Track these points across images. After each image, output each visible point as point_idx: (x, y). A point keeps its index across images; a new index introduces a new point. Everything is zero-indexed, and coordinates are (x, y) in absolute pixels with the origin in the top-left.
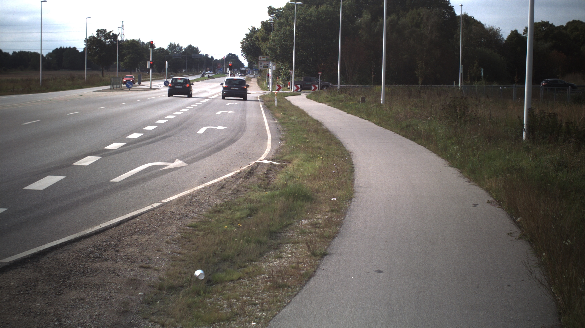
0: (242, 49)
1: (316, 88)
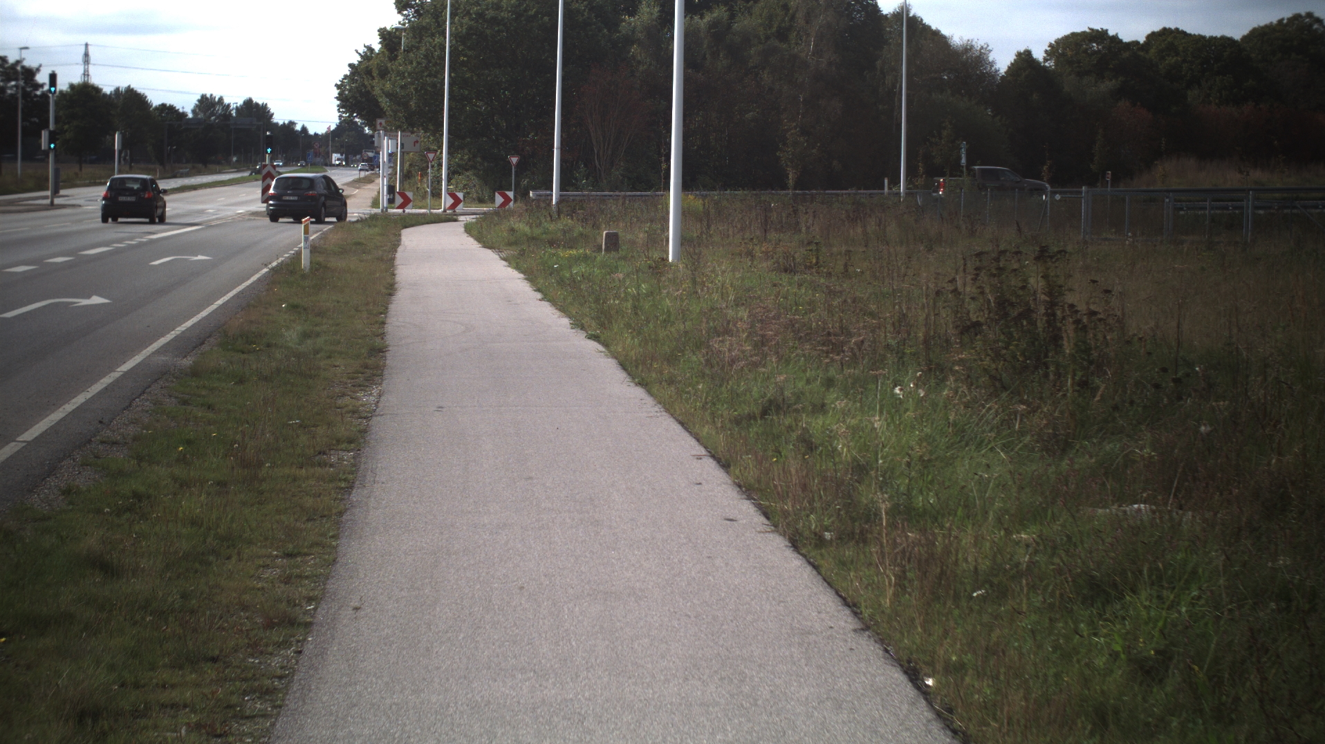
0: (338, 102)
1: (507, 200)
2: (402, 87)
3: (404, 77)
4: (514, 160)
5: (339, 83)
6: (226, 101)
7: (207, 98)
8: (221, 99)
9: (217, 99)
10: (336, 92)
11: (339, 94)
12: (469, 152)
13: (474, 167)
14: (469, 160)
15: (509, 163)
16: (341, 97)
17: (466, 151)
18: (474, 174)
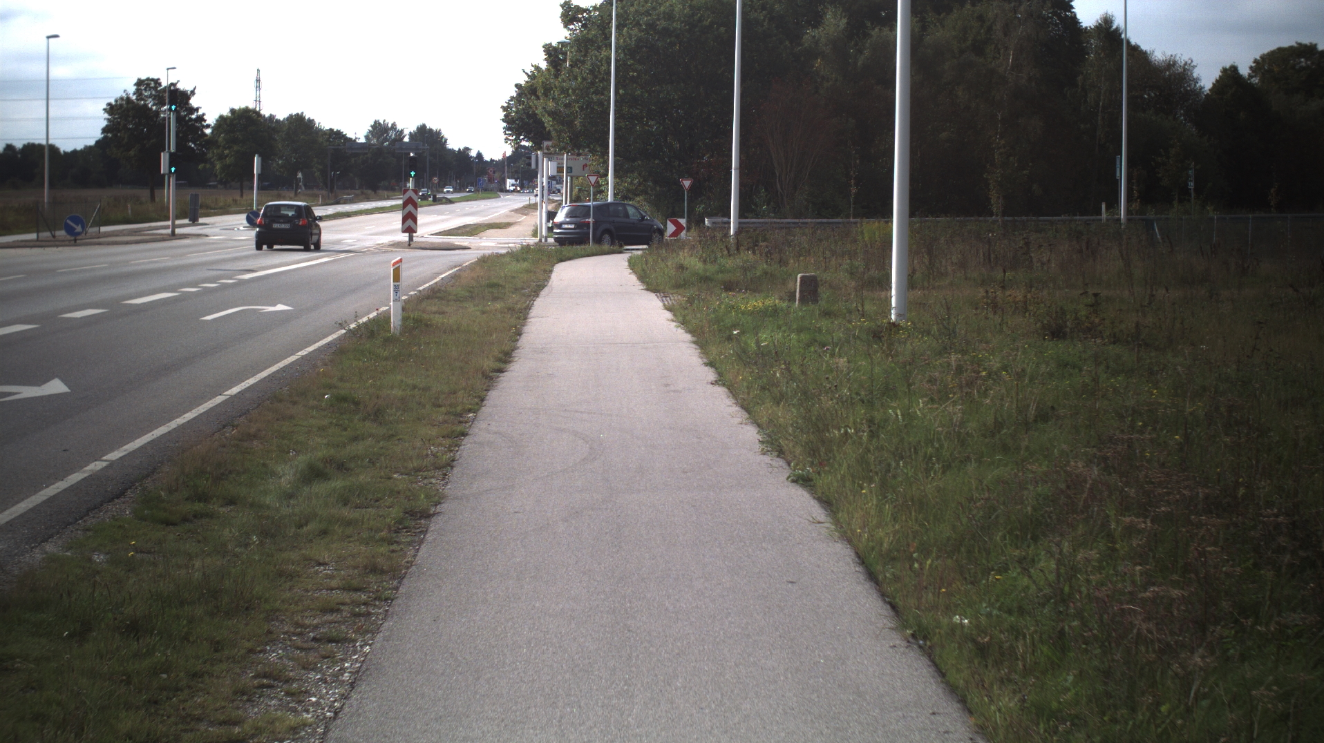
0: (505, 124)
1: (679, 228)
2: (566, 106)
3: (569, 95)
4: (687, 183)
5: (506, 105)
6: (399, 127)
7: (380, 124)
8: (394, 125)
9: (390, 125)
10: (502, 114)
11: (505, 115)
12: (640, 175)
13: (645, 192)
14: (640, 184)
15: (681, 187)
16: (507, 119)
17: (636, 174)
18: (645, 200)
